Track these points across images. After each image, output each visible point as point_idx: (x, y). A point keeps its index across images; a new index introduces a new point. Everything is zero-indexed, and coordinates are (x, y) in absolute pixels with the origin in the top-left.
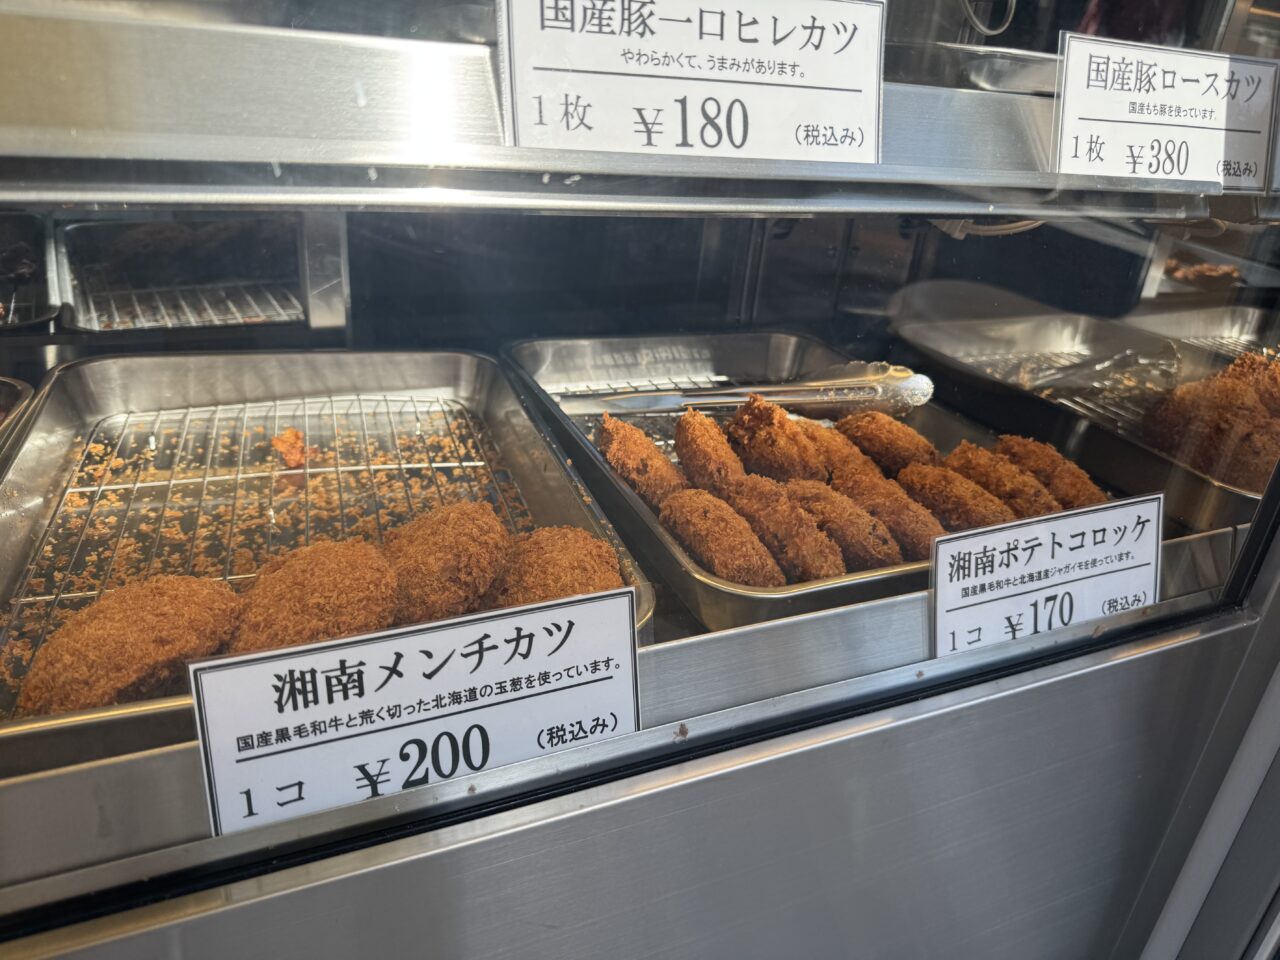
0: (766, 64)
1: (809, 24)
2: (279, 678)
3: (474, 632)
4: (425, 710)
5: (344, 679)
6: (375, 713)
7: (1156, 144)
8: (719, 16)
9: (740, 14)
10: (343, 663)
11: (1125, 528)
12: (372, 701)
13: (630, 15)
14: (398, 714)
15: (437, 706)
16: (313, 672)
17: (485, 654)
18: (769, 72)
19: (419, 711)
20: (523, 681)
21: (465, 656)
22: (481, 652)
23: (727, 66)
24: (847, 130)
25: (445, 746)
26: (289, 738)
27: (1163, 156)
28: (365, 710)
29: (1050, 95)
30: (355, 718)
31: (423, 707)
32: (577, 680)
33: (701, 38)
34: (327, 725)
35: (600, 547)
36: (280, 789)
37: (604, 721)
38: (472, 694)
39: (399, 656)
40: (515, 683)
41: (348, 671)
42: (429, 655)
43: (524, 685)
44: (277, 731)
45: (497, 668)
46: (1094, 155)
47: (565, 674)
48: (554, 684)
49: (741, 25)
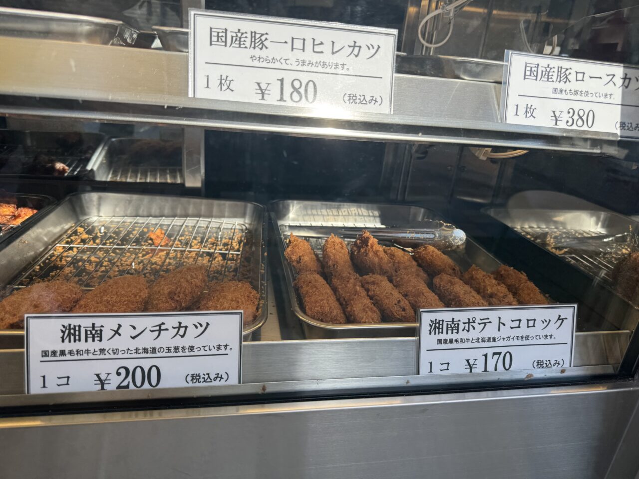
0: (327, 64)
1: (353, 45)
2: (64, 326)
3: (158, 320)
4: (130, 353)
5: (94, 332)
6: (106, 350)
7: (571, 111)
8: (302, 41)
9: (314, 40)
10: (93, 324)
11: (550, 321)
12: (105, 344)
13: (255, 40)
14: (117, 353)
15: (136, 352)
16: (80, 326)
17: (162, 332)
18: (329, 67)
19: (127, 353)
20: (180, 348)
21: (152, 331)
22: (160, 330)
23: (306, 64)
24: (373, 97)
25: (139, 372)
26: (65, 355)
27: (576, 117)
28: (102, 348)
29: (500, 83)
30: (97, 351)
31: (129, 352)
32: (209, 352)
33: (292, 50)
34: (84, 352)
35: (251, 293)
36: (59, 378)
37: (221, 375)
38: (154, 350)
39: (120, 326)
40: (176, 349)
41: (96, 329)
42: (134, 328)
43: (180, 350)
44: (60, 351)
45: (167, 340)
46: (529, 115)
47: (202, 348)
48: (196, 353)
49: (314, 45)
